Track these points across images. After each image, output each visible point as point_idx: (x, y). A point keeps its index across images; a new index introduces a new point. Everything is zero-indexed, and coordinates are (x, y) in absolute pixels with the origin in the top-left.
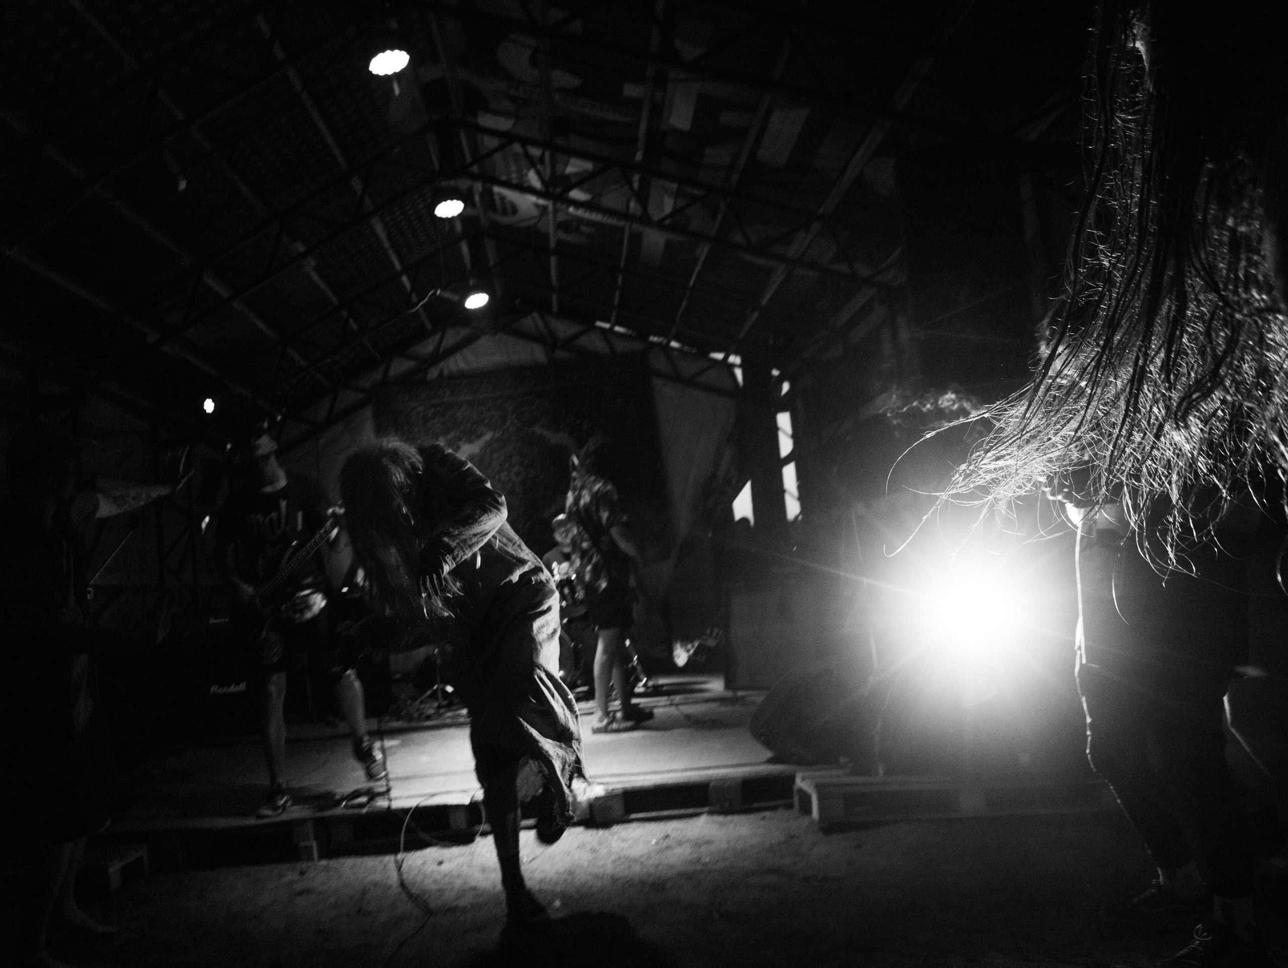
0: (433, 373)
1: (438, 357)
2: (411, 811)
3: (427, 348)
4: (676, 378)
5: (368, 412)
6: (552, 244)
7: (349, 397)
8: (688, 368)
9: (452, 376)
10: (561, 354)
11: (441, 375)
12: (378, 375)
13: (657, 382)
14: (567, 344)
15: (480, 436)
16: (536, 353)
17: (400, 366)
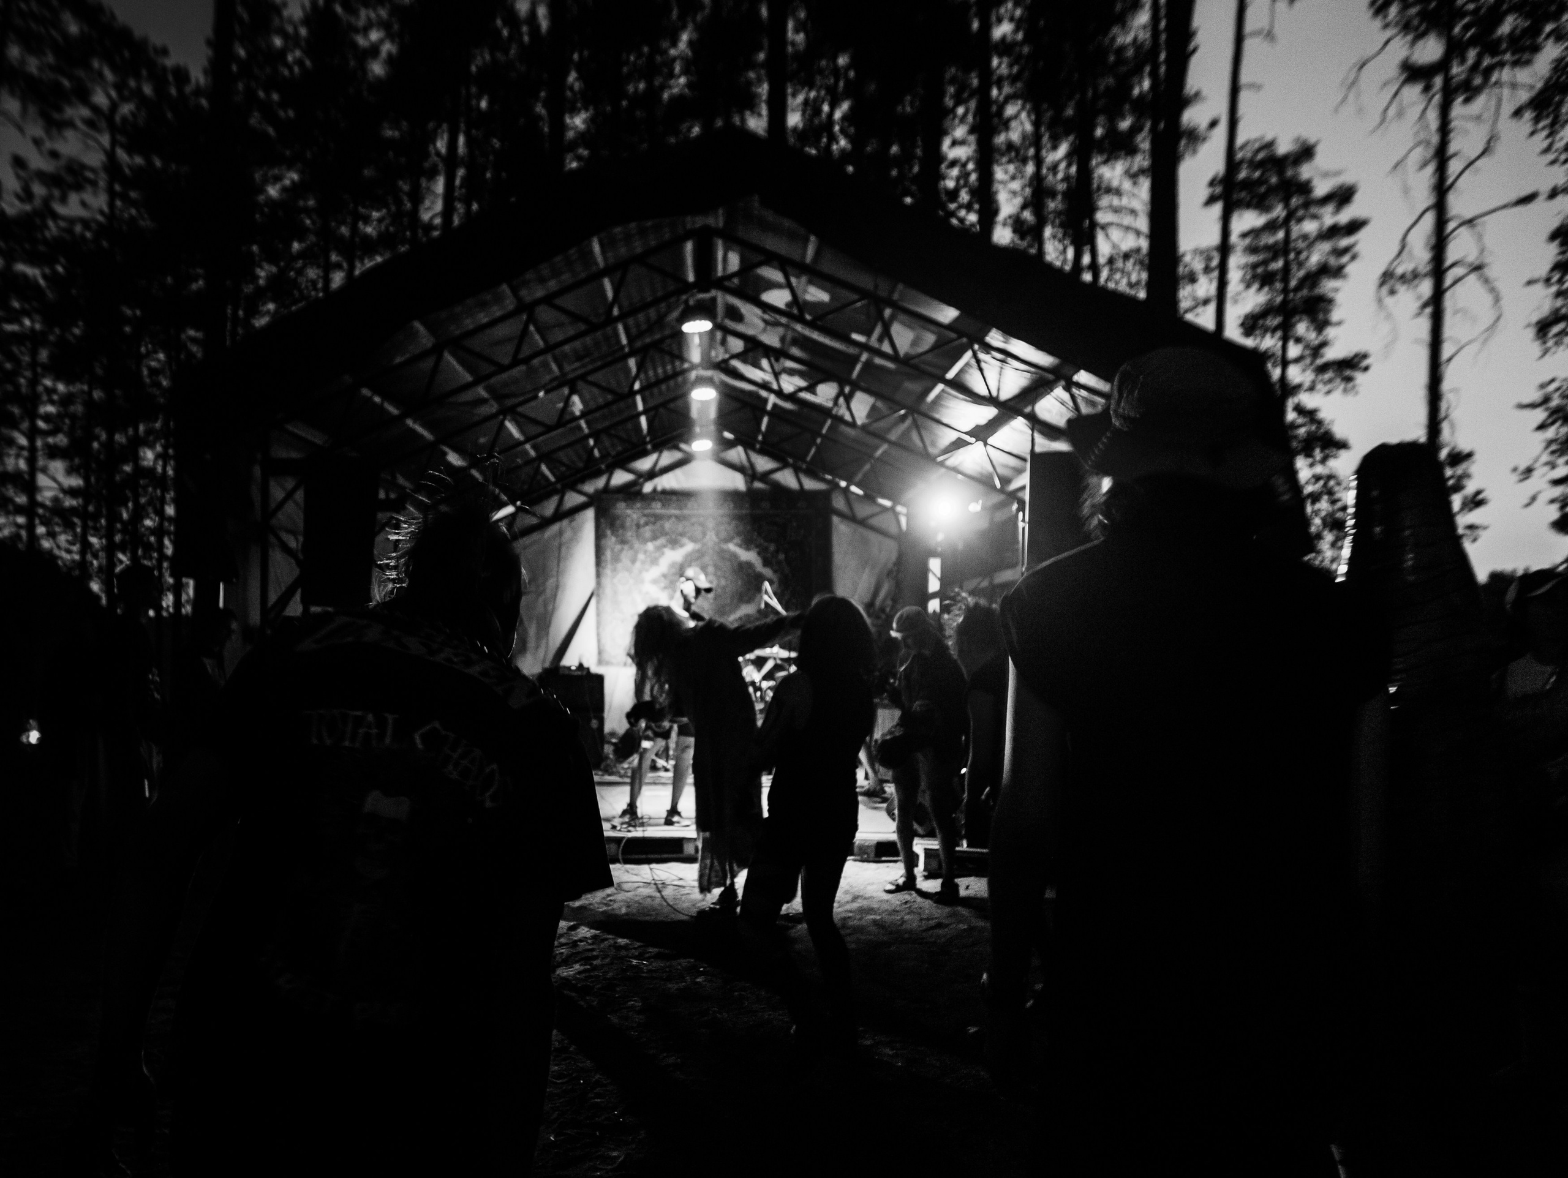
0: (648, 488)
1: (652, 474)
2: (624, 841)
3: (645, 464)
4: (851, 518)
5: (590, 514)
6: (769, 407)
7: (573, 499)
8: (862, 510)
9: (664, 492)
10: (758, 485)
11: (655, 490)
12: (600, 483)
13: (835, 519)
14: (765, 477)
15: (682, 546)
16: (737, 481)
17: (620, 478)
